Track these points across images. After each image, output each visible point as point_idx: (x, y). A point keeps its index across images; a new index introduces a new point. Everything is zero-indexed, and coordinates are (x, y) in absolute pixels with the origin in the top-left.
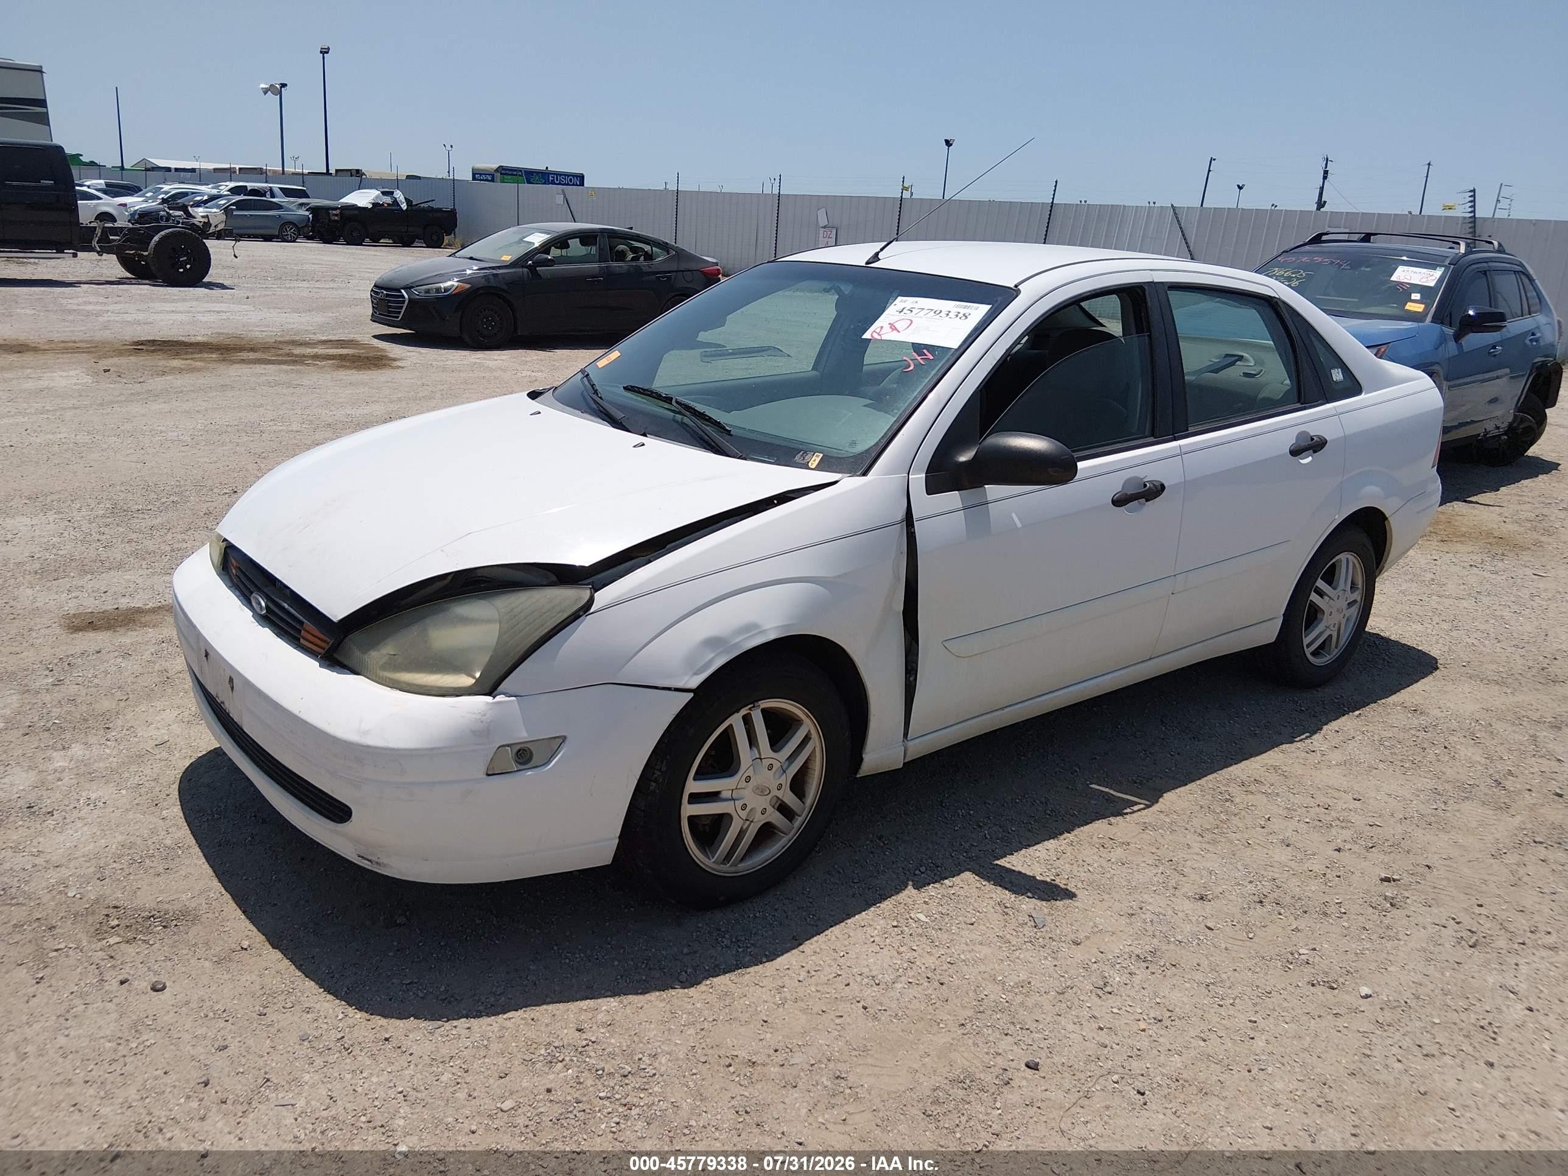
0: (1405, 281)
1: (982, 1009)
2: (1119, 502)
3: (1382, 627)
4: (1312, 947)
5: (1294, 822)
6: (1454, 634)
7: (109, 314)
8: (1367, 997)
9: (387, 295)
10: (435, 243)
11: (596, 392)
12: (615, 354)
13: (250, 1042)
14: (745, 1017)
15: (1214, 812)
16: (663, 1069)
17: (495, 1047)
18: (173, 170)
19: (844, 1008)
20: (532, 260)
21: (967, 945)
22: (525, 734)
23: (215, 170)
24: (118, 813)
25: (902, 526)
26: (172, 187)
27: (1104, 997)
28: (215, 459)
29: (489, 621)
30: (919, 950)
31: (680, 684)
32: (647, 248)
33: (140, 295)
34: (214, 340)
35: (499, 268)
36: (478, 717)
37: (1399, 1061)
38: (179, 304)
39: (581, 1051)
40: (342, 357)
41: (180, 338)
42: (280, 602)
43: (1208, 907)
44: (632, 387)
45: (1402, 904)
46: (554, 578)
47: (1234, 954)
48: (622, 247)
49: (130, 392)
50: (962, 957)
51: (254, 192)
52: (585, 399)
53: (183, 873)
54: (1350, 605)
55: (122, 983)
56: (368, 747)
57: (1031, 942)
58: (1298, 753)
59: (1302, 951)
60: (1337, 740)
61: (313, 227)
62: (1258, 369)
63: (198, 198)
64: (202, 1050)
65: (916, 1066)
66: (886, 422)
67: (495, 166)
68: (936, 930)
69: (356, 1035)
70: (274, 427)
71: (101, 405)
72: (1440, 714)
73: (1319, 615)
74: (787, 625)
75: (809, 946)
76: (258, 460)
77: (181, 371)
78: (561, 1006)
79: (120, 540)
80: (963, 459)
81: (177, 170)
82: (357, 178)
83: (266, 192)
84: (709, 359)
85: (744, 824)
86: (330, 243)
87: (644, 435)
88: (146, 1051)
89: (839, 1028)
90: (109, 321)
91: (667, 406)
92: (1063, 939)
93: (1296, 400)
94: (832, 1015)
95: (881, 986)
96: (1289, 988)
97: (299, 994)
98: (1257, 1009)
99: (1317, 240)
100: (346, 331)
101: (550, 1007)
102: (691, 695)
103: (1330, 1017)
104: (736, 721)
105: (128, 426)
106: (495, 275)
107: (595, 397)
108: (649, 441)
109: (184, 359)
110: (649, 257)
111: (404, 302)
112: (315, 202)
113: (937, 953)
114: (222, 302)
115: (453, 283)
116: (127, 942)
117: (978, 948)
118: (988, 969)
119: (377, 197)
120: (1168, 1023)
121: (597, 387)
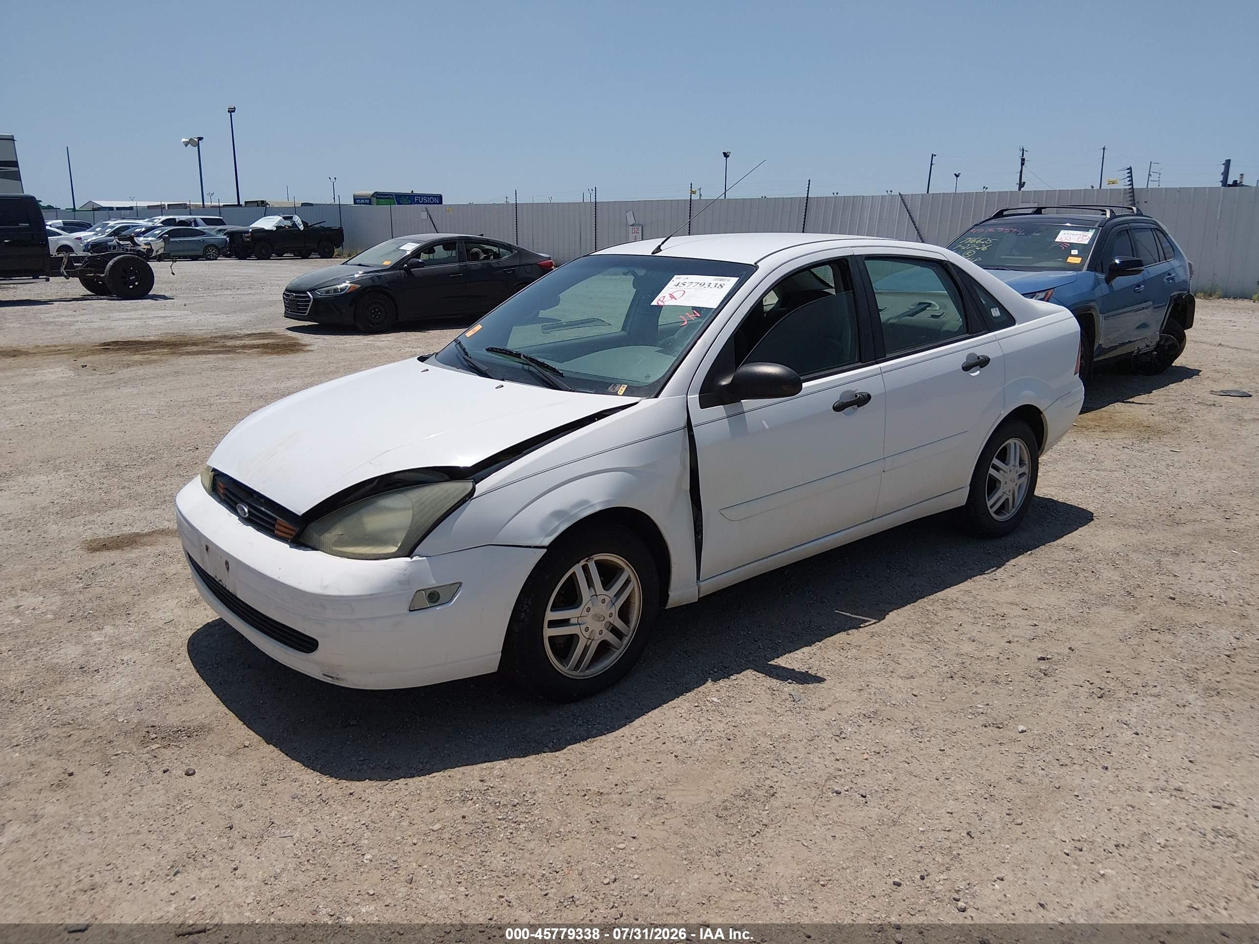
0: (1066, 241)
1: (756, 752)
2: (838, 408)
3: (1053, 494)
4: (986, 703)
5: (979, 626)
6: (1106, 495)
7: (79, 323)
8: (1023, 732)
9: (296, 297)
10: (327, 254)
11: (466, 354)
12: (478, 327)
13: (258, 801)
14: (593, 767)
15: (922, 623)
16: (540, 800)
17: (425, 794)
18: (115, 209)
19: (660, 757)
20: (406, 265)
21: (746, 715)
22: (434, 582)
23: (149, 207)
24: (145, 668)
25: (685, 432)
26: (116, 222)
27: (840, 741)
28: (178, 426)
29: (404, 509)
30: (713, 720)
31: (537, 543)
32: (495, 249)
33: (101, 308)
34: (164, 339)
35: (382, 271)
36: (402, 571)
37: (1043, 769)
38: (132, 313)
39: (484, 793)
40: (265, 346)
41: (138, 339)
42: (259, 507)
43: (915, 682)
44: (492, 348)
45: (1053, 674)
46: (448, 478)
47: (931, 710)
48: (476, 250)
49: (104, 381)
50: (743, 722)
51: (182, 223)
52: (459, 359)
53: (197, 703)
54: (1021, 476)
55: (165, 772)
56: (328, 596)
57: (790, 710)
58: (985, 580)
59: (979, 706)
60: (1014, 571)
61: (230, 247)
62: (941, 312)
63: (138, 230)
64: (225, 809)
65: (711, 789)
66: (668, 361)
67: (372, 192)
68: (725, 707)
69: (329, 793)
70: (220, 401)
71: (85, 391)
72: (1091, 550)
73: (997, 485)
74: (606, 501)
75: (637, 722)
76: (210, 425)
77: (141, 363)
78: (468, 767)
79: (116, 487)
80: (724, 383)
81: (118, 209)
82: (262, 207)
83: (191, 223)
84: (548, 331)
85: (587, 642)
86: (245, 259)
87: (503, 380)
88: (188, 811)
89: (659, 770)
90: (79, 329)
91: (517, 360)
92: (813, 707)
93: (966, 331)
94: (654, 762)
95: (687, 743)
96: (969, 729)
97: (288, 771)
98: (946, 743)
99: (1000, 214)
100: (265, 326)
101: (461, 769)
102: (545, 550)
103: (997, 746)
104: (577, 569)
105: (109, 406)
106: (379, 277)
107: (466, 357)
108: (506, 383)
109: (142, 354)
110: (497, 256)
111: (309, 301)
112: (230, 228)
113: (725, 721)
114: (165, 310)
115: (347, 284)
116: (164, 747)
117: (754, 716)
118: (760, 729)
119: (280, 221)
120: (884, 754)
121: (467, 350)
